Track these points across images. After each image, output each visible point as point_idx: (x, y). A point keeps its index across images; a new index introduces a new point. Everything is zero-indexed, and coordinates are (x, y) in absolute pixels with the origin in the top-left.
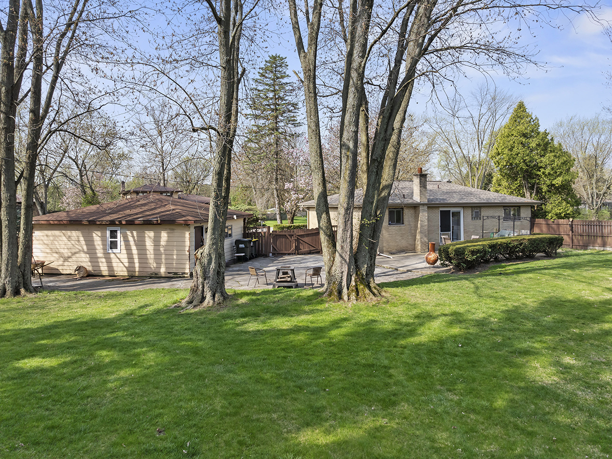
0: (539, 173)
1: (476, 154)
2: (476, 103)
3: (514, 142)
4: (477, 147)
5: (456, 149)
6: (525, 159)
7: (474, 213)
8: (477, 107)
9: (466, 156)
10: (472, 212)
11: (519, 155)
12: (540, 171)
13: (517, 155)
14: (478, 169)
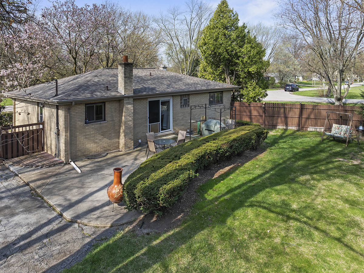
0: (237, 61)
1: (189, 46)
2: (189, 10)
3: (218, 33)
4: (189, 41)
5: (176, 42)
6: (227, 49)
7: (183, 101)
8: (189, 13)
9: (182, 47)
10: (181, 100)
11: (223, 45)
12: (239, 60)
13: (221, 45)
14: (189, 56)
